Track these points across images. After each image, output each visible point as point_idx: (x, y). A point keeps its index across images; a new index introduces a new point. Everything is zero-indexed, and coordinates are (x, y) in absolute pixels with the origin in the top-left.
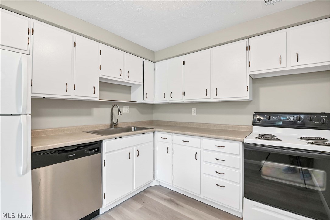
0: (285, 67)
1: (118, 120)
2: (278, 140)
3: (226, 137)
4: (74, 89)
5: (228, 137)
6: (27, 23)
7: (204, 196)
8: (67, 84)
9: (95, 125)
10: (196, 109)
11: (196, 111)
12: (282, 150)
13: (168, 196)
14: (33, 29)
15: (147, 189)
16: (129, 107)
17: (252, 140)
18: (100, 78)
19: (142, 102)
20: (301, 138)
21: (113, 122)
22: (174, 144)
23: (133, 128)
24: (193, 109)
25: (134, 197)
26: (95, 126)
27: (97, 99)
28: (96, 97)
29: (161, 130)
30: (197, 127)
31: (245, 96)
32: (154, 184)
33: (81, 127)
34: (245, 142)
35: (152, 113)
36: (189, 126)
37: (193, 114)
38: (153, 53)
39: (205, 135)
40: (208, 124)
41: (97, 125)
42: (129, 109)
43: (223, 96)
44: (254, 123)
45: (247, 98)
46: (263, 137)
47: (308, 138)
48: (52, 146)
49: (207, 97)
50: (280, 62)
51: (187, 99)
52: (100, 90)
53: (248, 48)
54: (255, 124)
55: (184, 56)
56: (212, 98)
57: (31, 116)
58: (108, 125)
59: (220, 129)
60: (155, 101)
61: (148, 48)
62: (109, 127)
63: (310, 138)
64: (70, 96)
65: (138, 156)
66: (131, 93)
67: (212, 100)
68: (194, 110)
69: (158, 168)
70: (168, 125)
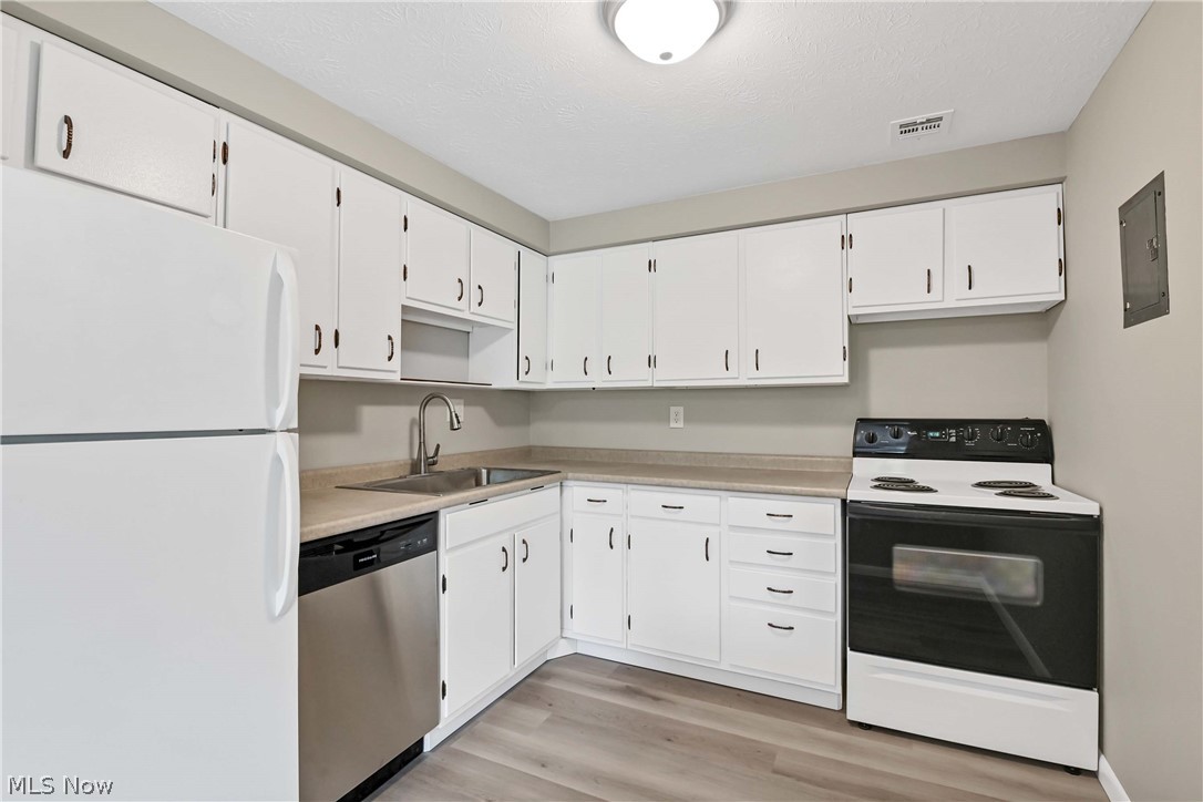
0: (940, 299)
1: (438, 446)
2: (929, 490)
3: (797, 489)
4: (337, 345)
5: (804, 489)
6: (212, 124)
7: (732, 665)
8: (317, 328)
9: (368, 464)
10: (682, 408)
11: (681, 416)
12: (943, 513)
13: (617, 679)
14: (225, 144)
15: (544, 668)
16: (462, 401)
17: (862, 492)
18: (405, 309)
19: (515, 385)
20: (980, 485)
21: (425, 453)
22: (632, 516)
23: (484, 472)
24: (673, 409)
25: (511, 694)
26: (367, 468)
27: (396, 378)
28: (393, 373)
29: (590, 476)
30: (688, 464)
31: (839, 373)
32: (563, 650)
33: (330, 471)
34: (849, 498)
35: (526, 422)
36: (661, 462)
37: (673, 425)
38: (545, 224)
39: (737, 485)
40: (721, 454)
41: (375, 464)
42: (462, 407)
43: (776, 372)
44: (858, 450)
45: (845, 379)
46: (885, 483)
47: (995, 482)
48: (325, 530)
49: (728, 374)
50: (929, 285)
51: (663, 377)
52: (404, 347)
53: (847, 241)
54: (859, 453)
55: (651, 243)
56: (743, 376)
57: (297, 435)
58: (406, 464)
59: (760, 468)
60: (550, 383)
61: (532, 210)
62: (407, 470)
63: (999, 482)
64: (325, 367)
65: (524, 560)
66: (467, 355)
67: (743, 382)
68: (677, 411)
69: (575, 597)
70: (587, 459)
